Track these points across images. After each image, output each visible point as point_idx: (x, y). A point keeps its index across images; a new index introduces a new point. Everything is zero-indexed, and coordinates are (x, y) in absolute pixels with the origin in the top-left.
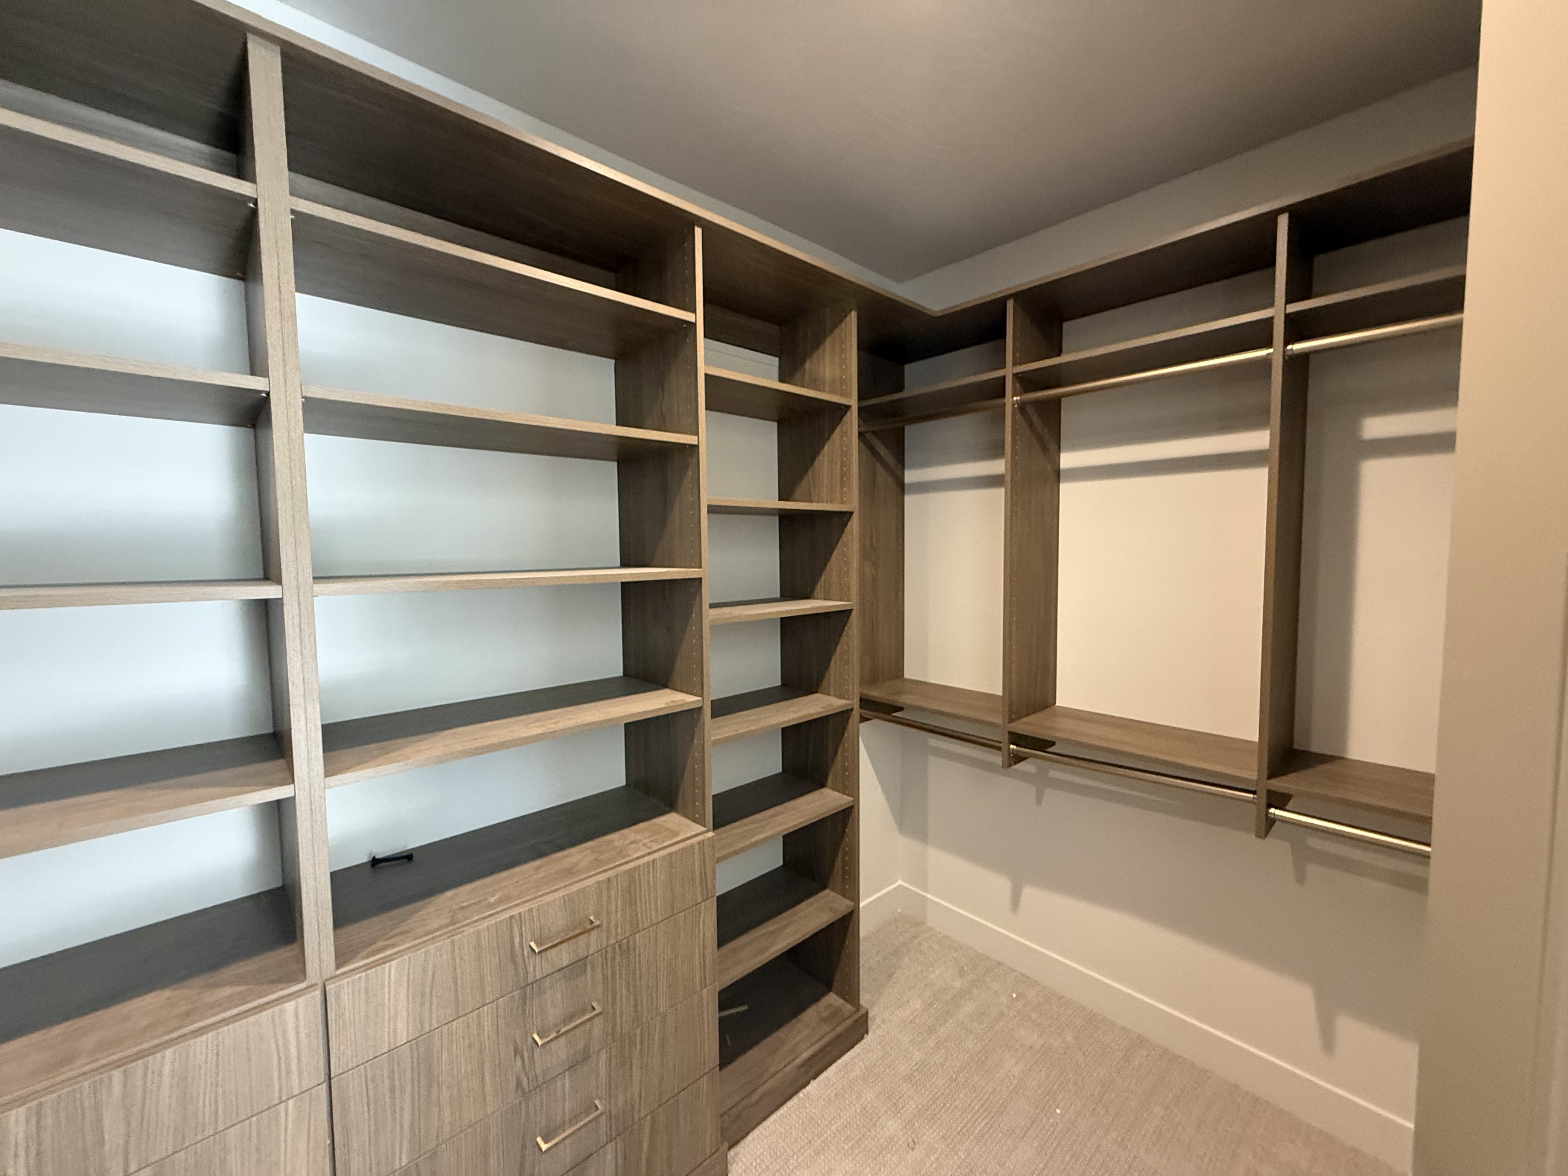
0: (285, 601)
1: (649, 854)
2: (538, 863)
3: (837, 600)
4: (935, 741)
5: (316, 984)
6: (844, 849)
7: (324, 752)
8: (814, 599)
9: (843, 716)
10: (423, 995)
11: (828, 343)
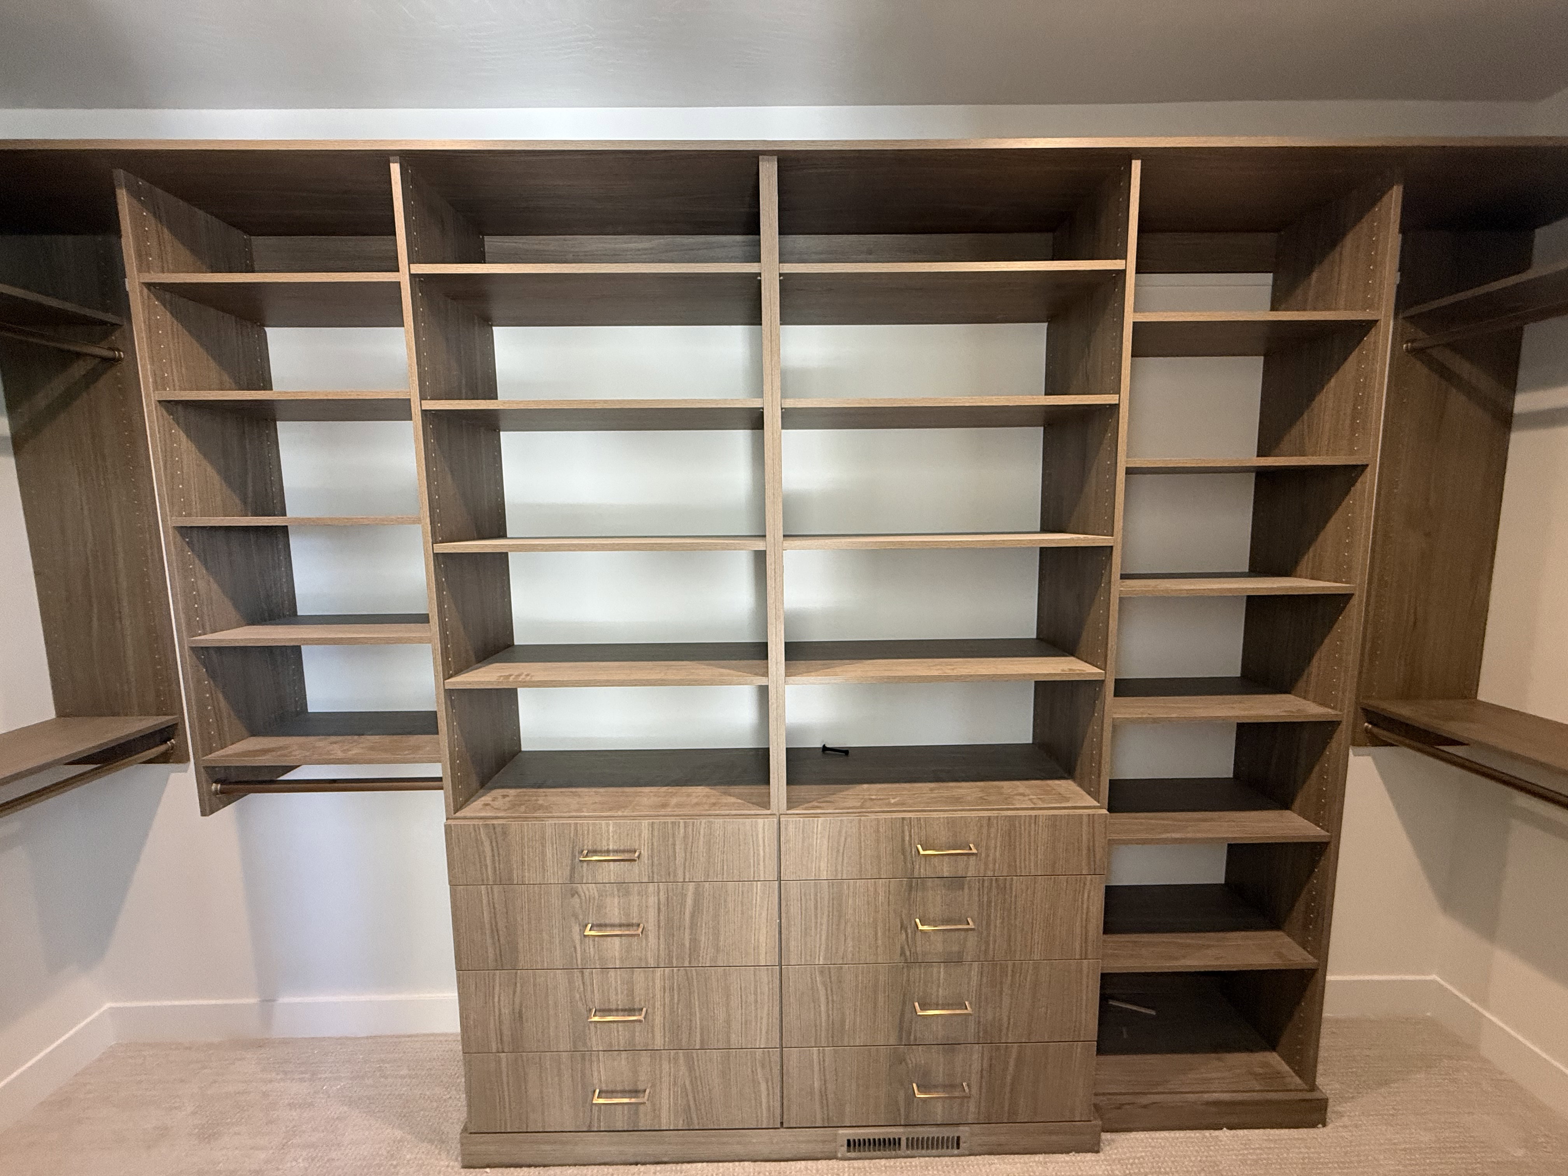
0: (768, 552)
1: (1033, 809)
2: (932, 785)
3: (1329, 581)
4: (1523, 801)
5: (775, 814)
6: (1310, 892)
7: (786, 660)
8: (1296, 577)
9: (1326, 729)
10: (838, 851)
11: (1349, 242)
